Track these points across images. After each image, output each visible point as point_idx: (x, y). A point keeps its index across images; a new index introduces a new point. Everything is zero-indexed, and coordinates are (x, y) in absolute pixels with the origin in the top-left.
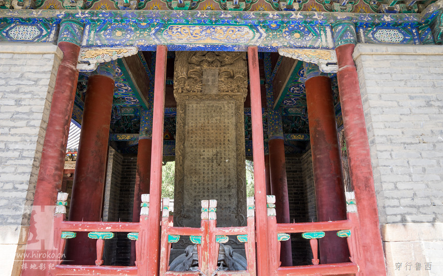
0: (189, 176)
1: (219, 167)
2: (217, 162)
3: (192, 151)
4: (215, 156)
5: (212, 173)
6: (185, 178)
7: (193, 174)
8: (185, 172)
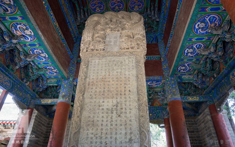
0: (85, 128)
1: (119, 118)
2: (117, 113)
3: (91, 102)
4: (115, 107)
5: (112, 125)
6: (81, 130)
7: (90, 126)
8: (82, 124)
